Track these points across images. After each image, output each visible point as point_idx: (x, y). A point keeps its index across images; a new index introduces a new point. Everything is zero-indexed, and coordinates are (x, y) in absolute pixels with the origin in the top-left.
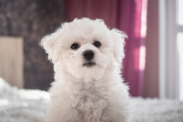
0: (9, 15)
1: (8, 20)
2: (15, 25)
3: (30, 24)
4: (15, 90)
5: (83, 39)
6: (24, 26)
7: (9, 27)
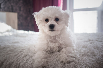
0: (12, 4)
1: (12, 6)
2: (14, 8)
3: (20, 8)
4: (15, 30)
5: (50, 18)
6: (18, 9)
7: (12, 9)
